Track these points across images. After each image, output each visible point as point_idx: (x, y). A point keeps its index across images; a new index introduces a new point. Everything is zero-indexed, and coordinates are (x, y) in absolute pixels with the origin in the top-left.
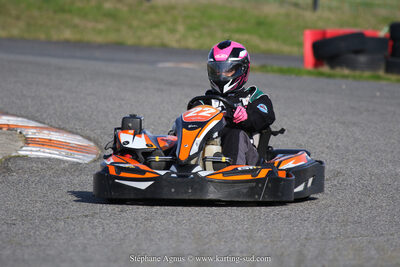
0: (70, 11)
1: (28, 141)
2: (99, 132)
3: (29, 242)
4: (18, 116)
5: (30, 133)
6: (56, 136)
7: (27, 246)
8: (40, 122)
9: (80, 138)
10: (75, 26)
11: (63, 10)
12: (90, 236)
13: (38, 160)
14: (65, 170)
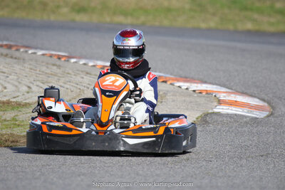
0: (251, 10)
1: (220, 102)
2: (271, 96)
3: (221, 174)
4: (213, 84)
5: (222, 97)
6: (240, 99)
7: (220, 177)
8: (229, 89)
9: (258, 100)
10: (255, 20)
11: (246, 9)
12: (265, 170)
13: (228, 115)
14: (246, 123)
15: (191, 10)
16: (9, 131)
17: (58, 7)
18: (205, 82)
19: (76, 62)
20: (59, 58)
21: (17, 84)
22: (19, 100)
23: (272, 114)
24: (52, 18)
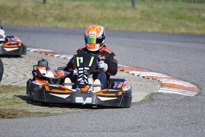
0: (184, 18)
1: (162, 85)
2: (199, 80)
4: (158, 72)
5: (164, 81)
6: (177, 82)
8: (168, 75)
9: (190, 84)
10: (187, 26)
11: (180, 18)
12: (195, 134)
13: (168, 94)
14: (181, 100)
15: (141, 19)
16: (10, 107)
17: (45, 17)
18: (152, 71)
19: (58, 57)
20: (47, 54)
21: (16, 73)
22: (17, 84)
23: (200, 93)
24: (41, 25)
